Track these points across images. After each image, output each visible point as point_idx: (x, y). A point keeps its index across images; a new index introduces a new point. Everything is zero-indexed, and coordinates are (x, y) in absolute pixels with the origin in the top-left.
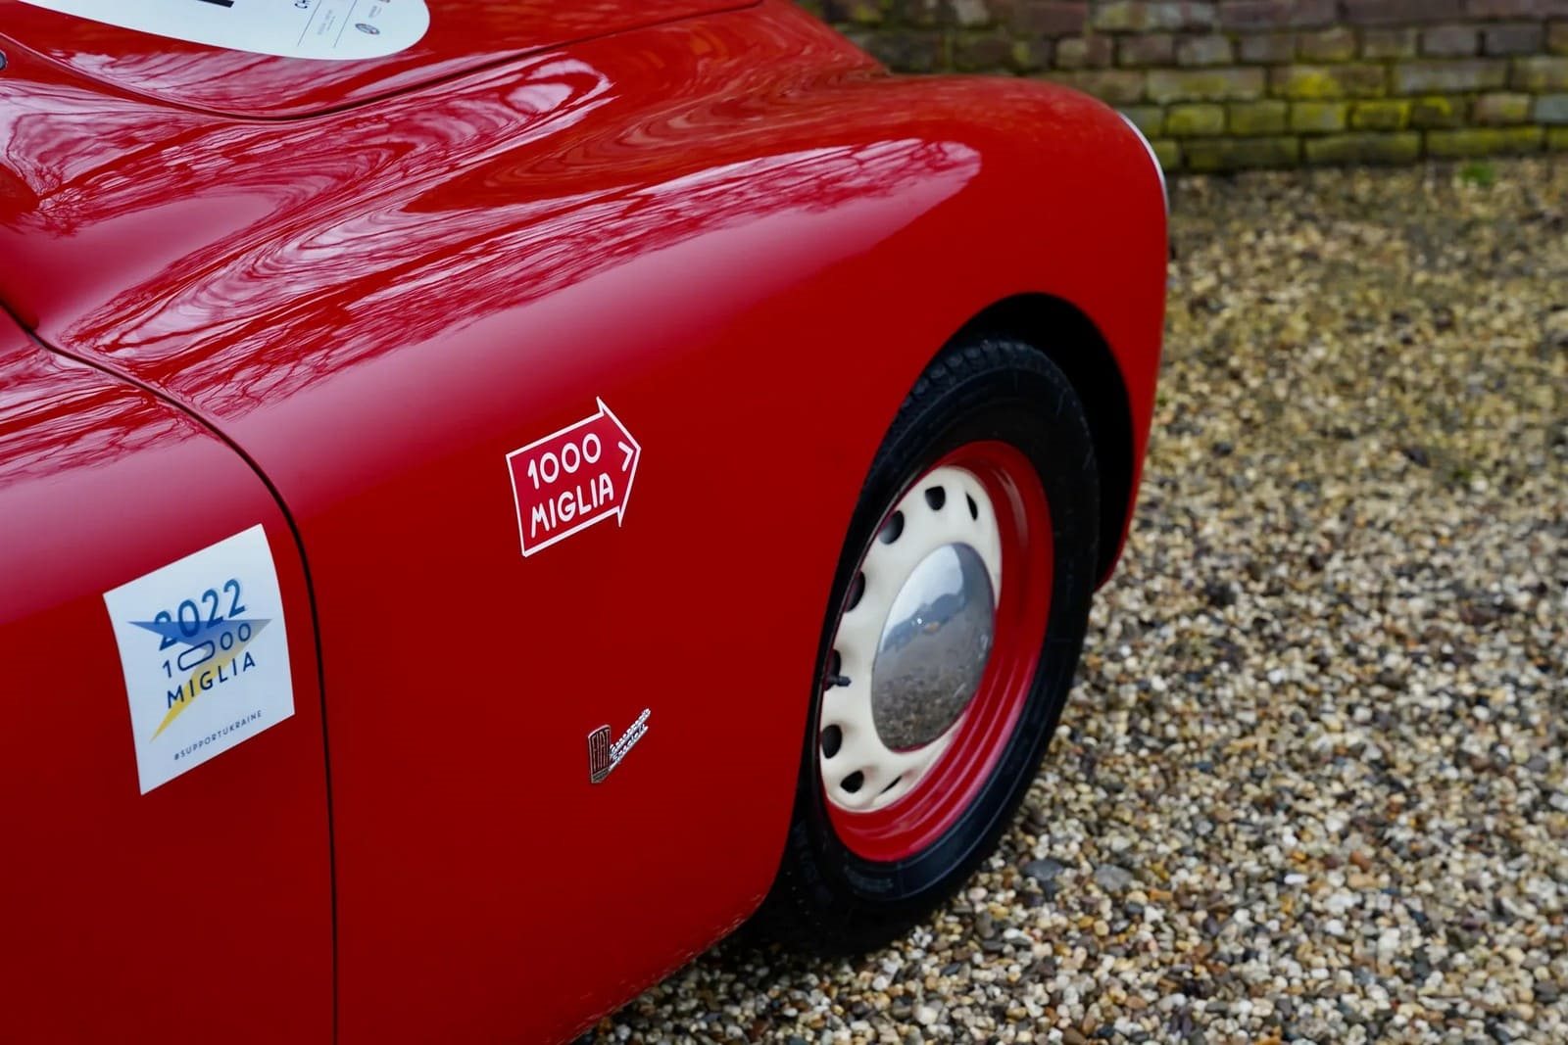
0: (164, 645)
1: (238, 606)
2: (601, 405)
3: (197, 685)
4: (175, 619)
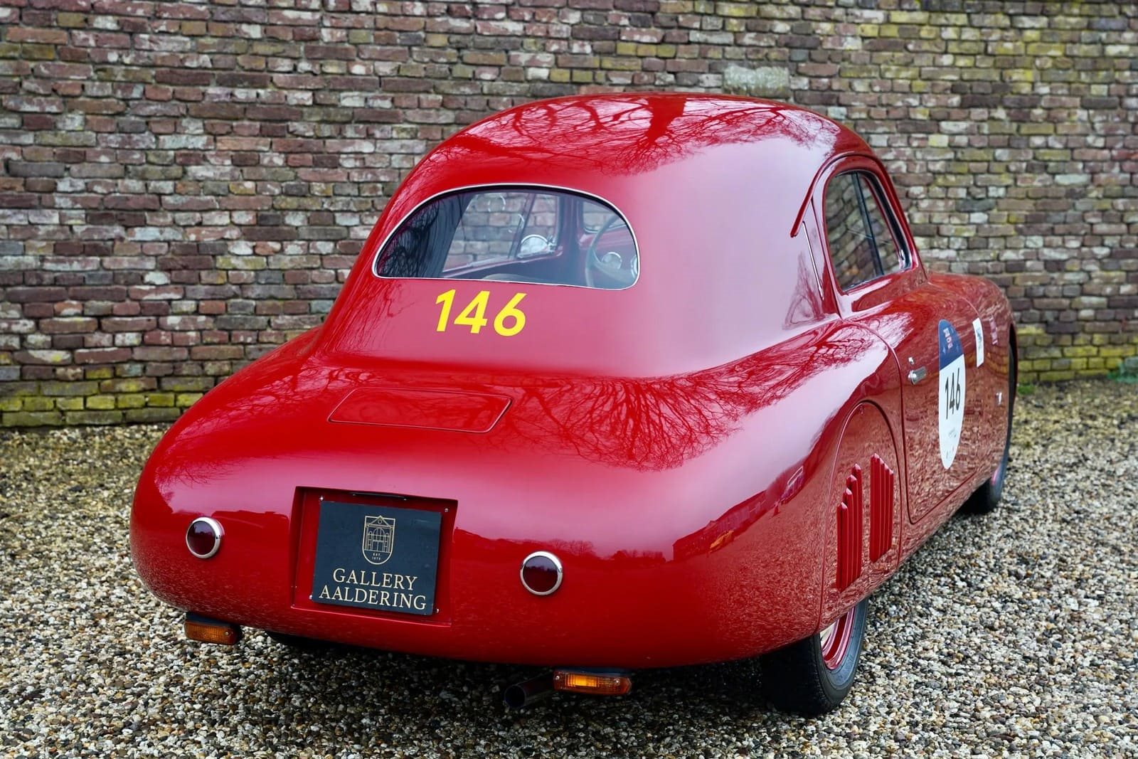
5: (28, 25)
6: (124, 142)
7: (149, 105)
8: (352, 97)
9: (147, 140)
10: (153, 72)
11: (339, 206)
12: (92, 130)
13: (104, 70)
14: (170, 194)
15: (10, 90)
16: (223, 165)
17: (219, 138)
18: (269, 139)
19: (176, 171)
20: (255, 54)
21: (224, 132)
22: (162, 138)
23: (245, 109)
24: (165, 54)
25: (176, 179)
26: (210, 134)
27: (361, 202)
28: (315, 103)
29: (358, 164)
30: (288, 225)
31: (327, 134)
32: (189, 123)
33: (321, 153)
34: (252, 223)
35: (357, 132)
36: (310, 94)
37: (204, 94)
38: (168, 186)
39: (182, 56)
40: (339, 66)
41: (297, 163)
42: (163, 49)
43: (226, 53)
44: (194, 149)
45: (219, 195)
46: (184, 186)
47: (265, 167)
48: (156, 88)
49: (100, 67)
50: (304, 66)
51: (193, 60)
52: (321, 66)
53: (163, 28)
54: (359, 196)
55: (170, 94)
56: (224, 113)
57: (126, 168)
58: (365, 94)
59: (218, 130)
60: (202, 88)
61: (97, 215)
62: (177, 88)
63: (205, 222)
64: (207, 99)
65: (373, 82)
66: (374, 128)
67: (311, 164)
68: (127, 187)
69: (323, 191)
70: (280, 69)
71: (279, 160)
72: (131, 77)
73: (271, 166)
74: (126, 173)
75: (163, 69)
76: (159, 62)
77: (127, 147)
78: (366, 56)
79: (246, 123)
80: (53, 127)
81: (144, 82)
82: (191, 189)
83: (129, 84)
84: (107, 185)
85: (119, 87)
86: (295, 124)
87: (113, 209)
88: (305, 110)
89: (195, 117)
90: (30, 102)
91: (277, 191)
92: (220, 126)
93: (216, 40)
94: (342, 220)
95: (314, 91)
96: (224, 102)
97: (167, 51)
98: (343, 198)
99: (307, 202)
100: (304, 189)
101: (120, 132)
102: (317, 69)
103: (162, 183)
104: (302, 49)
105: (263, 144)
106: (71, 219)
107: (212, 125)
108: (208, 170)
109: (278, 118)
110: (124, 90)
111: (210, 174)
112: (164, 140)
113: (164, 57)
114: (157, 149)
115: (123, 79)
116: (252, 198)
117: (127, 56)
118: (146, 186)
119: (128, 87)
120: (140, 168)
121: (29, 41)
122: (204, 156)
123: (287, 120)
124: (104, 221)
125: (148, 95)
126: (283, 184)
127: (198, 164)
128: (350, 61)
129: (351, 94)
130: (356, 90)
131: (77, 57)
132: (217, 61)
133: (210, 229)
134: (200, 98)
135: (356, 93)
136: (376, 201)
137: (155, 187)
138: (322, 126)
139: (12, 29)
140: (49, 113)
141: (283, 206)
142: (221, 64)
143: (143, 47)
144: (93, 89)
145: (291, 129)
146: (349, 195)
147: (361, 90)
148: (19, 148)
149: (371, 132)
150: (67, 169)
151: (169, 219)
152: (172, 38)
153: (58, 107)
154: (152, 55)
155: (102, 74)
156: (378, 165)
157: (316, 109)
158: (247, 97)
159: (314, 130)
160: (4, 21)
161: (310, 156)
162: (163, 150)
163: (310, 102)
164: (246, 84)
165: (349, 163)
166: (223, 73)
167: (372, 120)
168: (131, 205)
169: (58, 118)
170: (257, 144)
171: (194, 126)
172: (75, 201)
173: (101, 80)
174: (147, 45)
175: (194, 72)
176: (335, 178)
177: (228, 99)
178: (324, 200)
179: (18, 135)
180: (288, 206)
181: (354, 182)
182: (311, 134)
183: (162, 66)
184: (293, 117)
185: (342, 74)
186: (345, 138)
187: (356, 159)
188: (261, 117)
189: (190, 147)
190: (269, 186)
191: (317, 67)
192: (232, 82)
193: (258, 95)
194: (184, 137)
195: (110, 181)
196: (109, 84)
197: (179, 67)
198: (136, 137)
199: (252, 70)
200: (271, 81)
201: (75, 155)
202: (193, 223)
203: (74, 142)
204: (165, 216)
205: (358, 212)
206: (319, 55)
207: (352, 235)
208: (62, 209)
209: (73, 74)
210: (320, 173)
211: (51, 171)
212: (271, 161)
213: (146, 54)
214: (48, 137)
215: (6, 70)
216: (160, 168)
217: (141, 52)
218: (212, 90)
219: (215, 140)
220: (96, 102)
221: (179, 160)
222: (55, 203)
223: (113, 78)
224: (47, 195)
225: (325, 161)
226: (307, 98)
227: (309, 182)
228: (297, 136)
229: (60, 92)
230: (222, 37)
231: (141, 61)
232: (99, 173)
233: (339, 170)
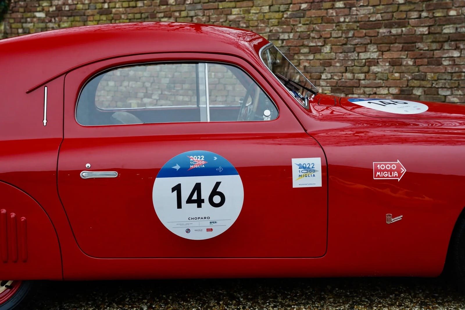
0: (299, 168)
1: (313, 167)
2: (398, 161)
3: (304, 176)
4: (302, 165)
5: (313, 9)
6: (345, 57)
7: (355, 39)
8: (449, 28)
9: (354, 55)
10: (358, 25)
11: (440, 85)
12: (333, 52)
13: (338, 26)
14: (364, 80)
15: (306, 38)
16: (385, 65)
17: (384, 53)
18: (406, 52)
19: (365, 69)
20: (401, 11)
21: (386, 50)
22: (360, 54)
23: (396, 39)
24: (362, 16)
25: (365, 73)
26: (380, 51)
27: (452, 83)
28: (429, 33)
29: (451, 63)
30: (415, 95)
31: (434, 48)
32: (371, 46)
33: (432, 58)
34: (398, 93)
35: (450, 46)
36: (427, 28)
37: (378, 32)
38: (362, 76)
39: (369, 16)
40: (442, 12)
41: (420, 63)
42: (362, 13)
43: (388, 12)
44: (373, 59)
45: (383, 80)
46: (369, 76)
47: (405, 66)
48: (358, 31)
49: (338, 24)
50: (424, 14)
51: (373, 17)
52: (434, 13)
53: (362, 4)
54: (451, 80)
55: (363, 34)
56: (386, 41)
57: (346, 69)
58: (455, 26)
59: (384, 49)
60: (377, 30)
61: (336, 88)
62: (367, 31)
63: (377, 93)
64: (379, 35)
65: (460, 19)
66: (460, 43)
67: (426, 64)
68: (346, 76)
69: (432, 77)
70: (413, 17)
71: (410, 63)
72: (348, 28)
73: (407, 65)
74: (346, 71)
75: (362, 23)
76: (360, 20)
77: (347, 59)
78: (457, 5)
79: (396, 45)
80: (320, 52)
81: (353, 29)
82: (371, 77)
83: (348, 30)
84: (339, 76)
85: (344, 33)
86: (419, 44)
87: (341, 86)
88: (424, 36)
89: (375, 44)
90: (312, 42)
91: (410, 78)
92: (385, 47)
93: (383, 7)
94: (442, 92)
95: (429, 26)
96: (387, 36)
97: (363, 14)
98: (443, 81)
99: (424, 83)
100: (422, 77)
101: (345, 52)
102: (431, 15)
103: (360, 75)
104: (424, 6)
105: (403, 55)
106: (325, 90)
107: (381, 47)
108: (379, 68)
109: (411, 41)
110: (345, 34)
111: (379, 70)
112: (361, 55)
113: (361, 17)
114: (358, 59)
115: (345, 29)
116: (398, 81)
117: (347, 18)
118: (354, 76)
119: (347, 32)
120: (351, 68)
121: (313, 16)
122: (378, 62)
123: (415, 42)
124: (337, 91)
125: (356, 35)
126: (413, 74)
127: (375, 66)
128: (449, 9)
129: (448, 26)
130: (451, 24)
131: (329, 21)
132: (384, 16)
133: (380, 96)
134: (376, 34)
135: (451, 26)
136: (460, 82)
137: (357, 76)
138: (432, 44)
139: (307, 12)
140: (319, 46)
141: (412, 85)
142: (385, 18)
143: (354, 14)
144: (334, 35)
145: (417, 47)
146: (445, 79)
147: (454, 24)
148: (309, 61)
149: (458, 46)
150: (325, 69)
151: (362, 91)
152: (366, 8)
153: (322, 43)
154: (357, 16)
155: (338, 27)
156: (462, 63)
157: (430, 36)
158: (397, 33)
159: (428, 47)
160: (305, 9)
161: (426, 60)
162: (360, 59)
163: (427, 33)
164: (396, 26)
165: (446, 63)
166: (386, 22)
167: (459, 39)
168: (348, 84)
169: (322, 48)
170: (400, 55)
171: (372, 48)
172: (327, 83)
173: (339, 30)
174: (354, 13)
175: (374, 23)
176: (438, 70)
177: (388, 34)
178: (433, 82)
179: (308, 56)
180: (415, 85)
181: (449, 73)
182: (427, 48)
183: (361, 21)
184: (418, 41)
185: (444, 16)
186: (444, 50)
187: (449, 60)
188: (402, 41)
189: (371, 58)
190: (406, 75)
191: (431, 14)
192: (390, 26)
193: (402, 31)
194: (369, 53)
195: (340, 74)
196: (340, 32)
197: (368, 21)
198: (350, 54)
199: (399, 19)
200: (409, 24)
201: (327, 63)
202: (372, 93)
203: (327, 58)
204: (360, 90)
205: (450, 88)
206: (432, 8)
207: (447, 100)
208: (322, 86)
209: (328, 28)
210: (431, 68)
211: (319, 70)
212: (407, 63)
213: (355, 16)
214: (318, 56)
215: (305, 29)
216: (359, 68)
217: (353, 16)
218: (382, 30)
219: (382, 54)
220: (335, 40)
221: (367, 64)
222: (320, 84)
223: (342, 29)
224: (318, 81)
225: (433, 62)
226: (425, 30)
227: (426, 73)
228: (421, 50)
229: (323, 36)
230: (387, 4)
231: (353, 20)
232: (336, 70)
233: (441, 67)
